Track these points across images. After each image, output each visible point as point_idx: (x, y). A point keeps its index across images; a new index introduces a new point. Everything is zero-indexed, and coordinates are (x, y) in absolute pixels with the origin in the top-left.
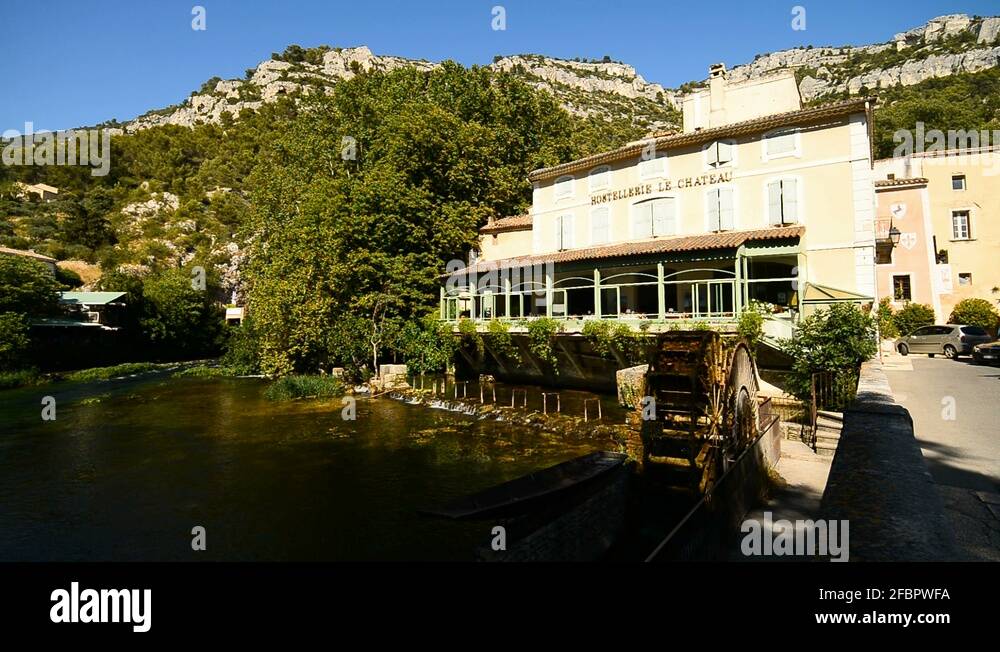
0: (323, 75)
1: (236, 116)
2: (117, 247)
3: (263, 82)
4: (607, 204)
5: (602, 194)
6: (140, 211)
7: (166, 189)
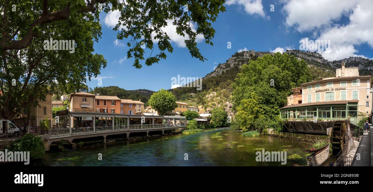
0: (244, 59)
1: (225, 72)
2: (206, 104)
3: (230, 63)
4: (319, 93)
5: (318, 90)
6: (209, 96)
7: (214, 91)
